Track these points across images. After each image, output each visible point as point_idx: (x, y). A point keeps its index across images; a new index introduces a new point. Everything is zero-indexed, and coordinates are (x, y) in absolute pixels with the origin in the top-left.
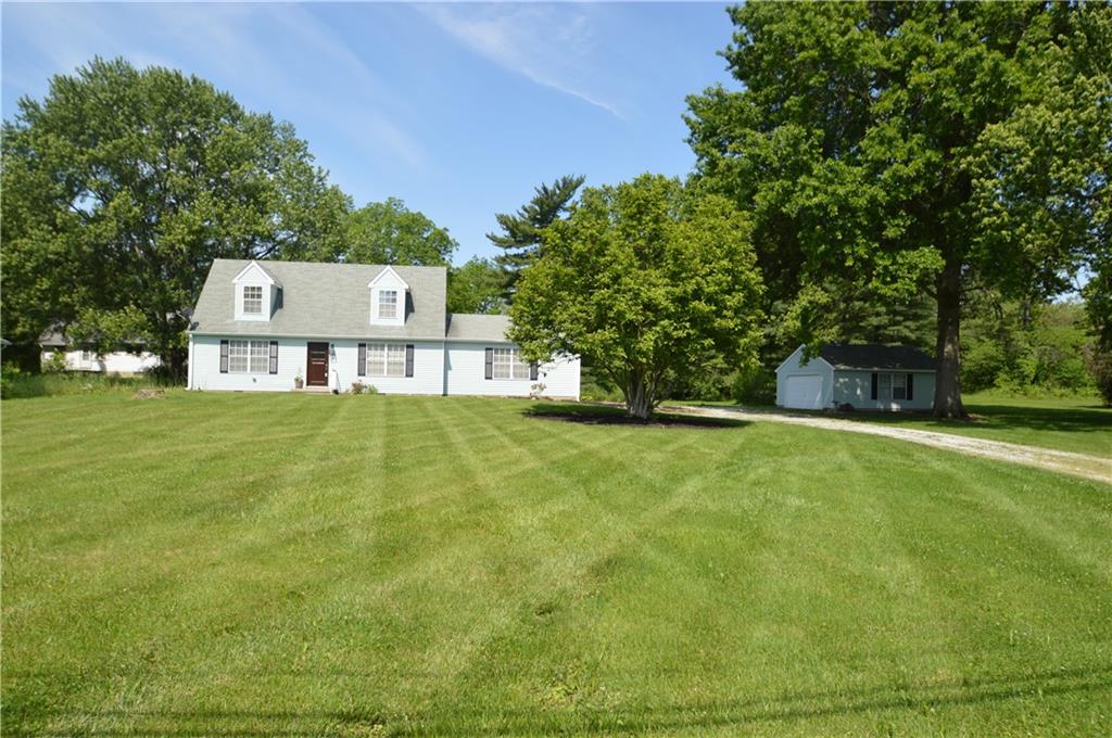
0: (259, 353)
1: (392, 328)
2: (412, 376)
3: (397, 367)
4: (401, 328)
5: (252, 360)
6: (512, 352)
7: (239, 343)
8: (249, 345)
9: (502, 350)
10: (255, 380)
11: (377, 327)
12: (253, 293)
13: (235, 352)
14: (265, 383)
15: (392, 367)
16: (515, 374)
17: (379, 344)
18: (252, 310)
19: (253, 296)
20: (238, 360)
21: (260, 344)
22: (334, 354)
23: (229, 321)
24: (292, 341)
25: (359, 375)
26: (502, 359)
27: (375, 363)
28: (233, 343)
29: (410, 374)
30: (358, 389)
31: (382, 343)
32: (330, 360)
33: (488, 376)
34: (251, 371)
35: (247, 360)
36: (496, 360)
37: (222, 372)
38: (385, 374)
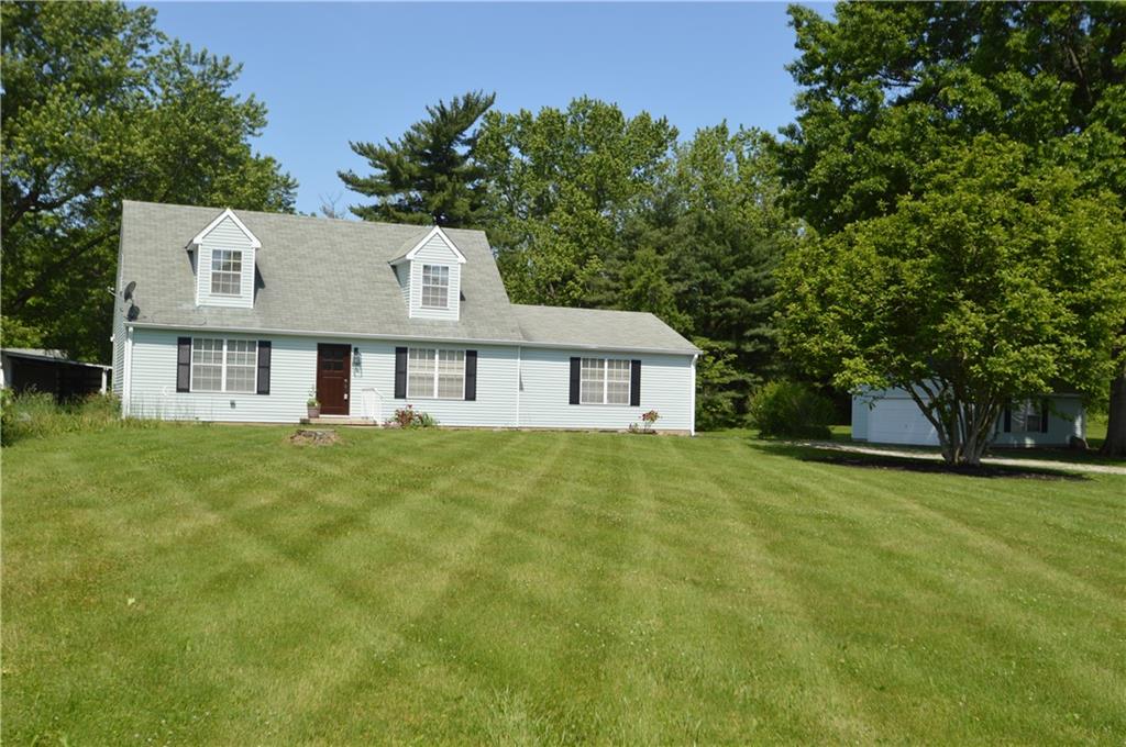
0: (241, 360)
1: (443, 324)
3: (455, 385)
4: (455, 324)
5: (230, 371)
6: (606, 364)
7: (208, 343)
8: (225, 347)
9: (593, 360)
10: (233, 404)
11: (416, 323)
12: (229, 263)
13: (199, 359)
14: (251, 409)
15: (446, 385)
16: (609, 397)
17: (428, 348)
18: (225, 289)
19: (226, 267)
20: (207, 370)
21: (242, 345)
22: (358, 364)
23: (186, 306)
24: (294, 341)
25: (396, 396)
26: (593, 374)
27: (421, 378)
28: (198, 343)
29: (471, 395)
30: (404, 418)
31: (431, 348)
32: (352, 374)
33: (574, 399)
34: (227, 389)
35: (220, 371)
36: (585, 375)
37: (179, 390)
38: (436, 396)
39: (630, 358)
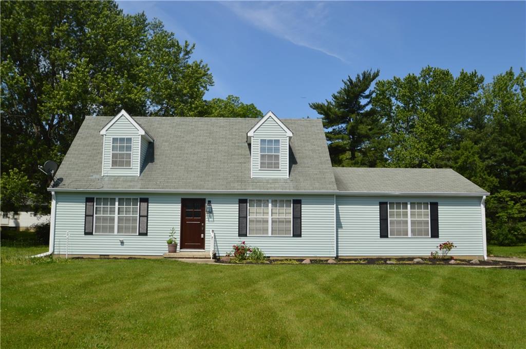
0: (127, 211)
1: (276, 181)
2: (300, 236)
3: (284, 226)
4: (285, 181)
5: (120, 219)
6: (409, 206)
7: (106, 201)
8: (117, 203)
9: (398, 204)
10: (122, 243)
11: (257, 181)
12: (123, 144)
13: (101, 212)
14: (135, 246)
15: (277, 226)
16: (413, 231)
17: (261, 198)
18: (121, 164)
19: (122, 148)
20: (105, 219)
21: (128, 201)
22: (211, 212)
23: (96, 176)
24: (164, 197)
25: (240, 235)
26: (398, 215)
27: (258, 221)
28: (99, 201)
29: (297, 233)
30: (240, 252)
31: (266, 198)
32: (206, 220)
33: (384, 234)
34: (118, 232)
35: (114, 219)
36: (392, 215)
37: (86, 234)
38: (270, 234)
39: (429, 201)
